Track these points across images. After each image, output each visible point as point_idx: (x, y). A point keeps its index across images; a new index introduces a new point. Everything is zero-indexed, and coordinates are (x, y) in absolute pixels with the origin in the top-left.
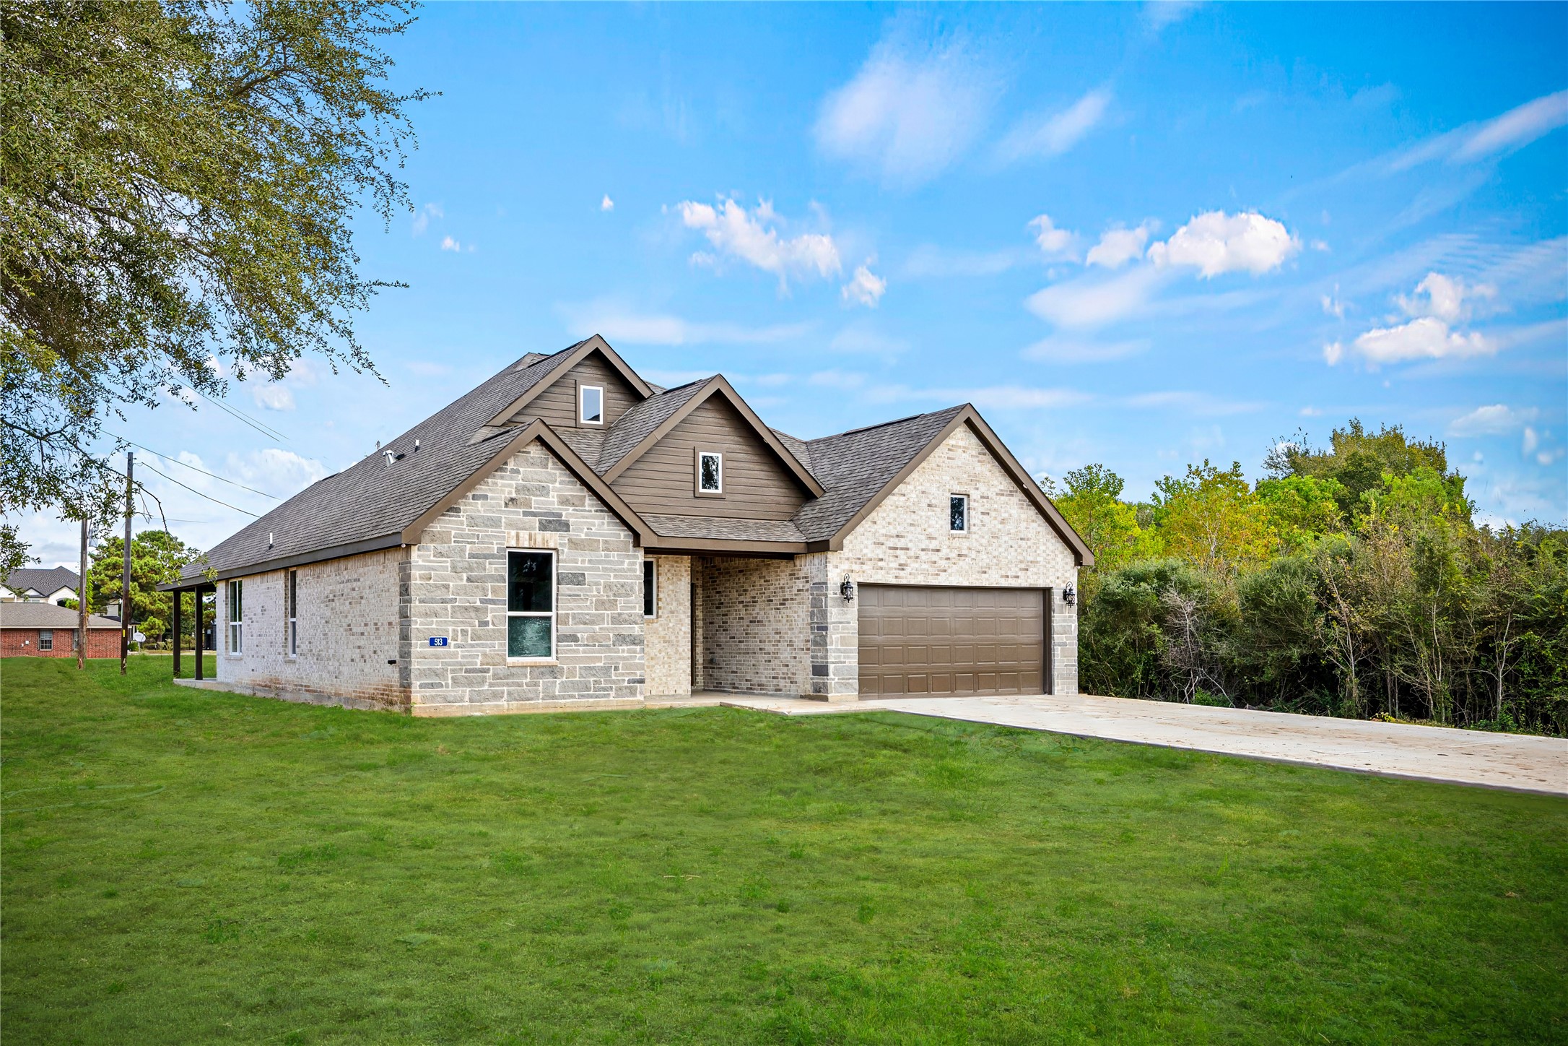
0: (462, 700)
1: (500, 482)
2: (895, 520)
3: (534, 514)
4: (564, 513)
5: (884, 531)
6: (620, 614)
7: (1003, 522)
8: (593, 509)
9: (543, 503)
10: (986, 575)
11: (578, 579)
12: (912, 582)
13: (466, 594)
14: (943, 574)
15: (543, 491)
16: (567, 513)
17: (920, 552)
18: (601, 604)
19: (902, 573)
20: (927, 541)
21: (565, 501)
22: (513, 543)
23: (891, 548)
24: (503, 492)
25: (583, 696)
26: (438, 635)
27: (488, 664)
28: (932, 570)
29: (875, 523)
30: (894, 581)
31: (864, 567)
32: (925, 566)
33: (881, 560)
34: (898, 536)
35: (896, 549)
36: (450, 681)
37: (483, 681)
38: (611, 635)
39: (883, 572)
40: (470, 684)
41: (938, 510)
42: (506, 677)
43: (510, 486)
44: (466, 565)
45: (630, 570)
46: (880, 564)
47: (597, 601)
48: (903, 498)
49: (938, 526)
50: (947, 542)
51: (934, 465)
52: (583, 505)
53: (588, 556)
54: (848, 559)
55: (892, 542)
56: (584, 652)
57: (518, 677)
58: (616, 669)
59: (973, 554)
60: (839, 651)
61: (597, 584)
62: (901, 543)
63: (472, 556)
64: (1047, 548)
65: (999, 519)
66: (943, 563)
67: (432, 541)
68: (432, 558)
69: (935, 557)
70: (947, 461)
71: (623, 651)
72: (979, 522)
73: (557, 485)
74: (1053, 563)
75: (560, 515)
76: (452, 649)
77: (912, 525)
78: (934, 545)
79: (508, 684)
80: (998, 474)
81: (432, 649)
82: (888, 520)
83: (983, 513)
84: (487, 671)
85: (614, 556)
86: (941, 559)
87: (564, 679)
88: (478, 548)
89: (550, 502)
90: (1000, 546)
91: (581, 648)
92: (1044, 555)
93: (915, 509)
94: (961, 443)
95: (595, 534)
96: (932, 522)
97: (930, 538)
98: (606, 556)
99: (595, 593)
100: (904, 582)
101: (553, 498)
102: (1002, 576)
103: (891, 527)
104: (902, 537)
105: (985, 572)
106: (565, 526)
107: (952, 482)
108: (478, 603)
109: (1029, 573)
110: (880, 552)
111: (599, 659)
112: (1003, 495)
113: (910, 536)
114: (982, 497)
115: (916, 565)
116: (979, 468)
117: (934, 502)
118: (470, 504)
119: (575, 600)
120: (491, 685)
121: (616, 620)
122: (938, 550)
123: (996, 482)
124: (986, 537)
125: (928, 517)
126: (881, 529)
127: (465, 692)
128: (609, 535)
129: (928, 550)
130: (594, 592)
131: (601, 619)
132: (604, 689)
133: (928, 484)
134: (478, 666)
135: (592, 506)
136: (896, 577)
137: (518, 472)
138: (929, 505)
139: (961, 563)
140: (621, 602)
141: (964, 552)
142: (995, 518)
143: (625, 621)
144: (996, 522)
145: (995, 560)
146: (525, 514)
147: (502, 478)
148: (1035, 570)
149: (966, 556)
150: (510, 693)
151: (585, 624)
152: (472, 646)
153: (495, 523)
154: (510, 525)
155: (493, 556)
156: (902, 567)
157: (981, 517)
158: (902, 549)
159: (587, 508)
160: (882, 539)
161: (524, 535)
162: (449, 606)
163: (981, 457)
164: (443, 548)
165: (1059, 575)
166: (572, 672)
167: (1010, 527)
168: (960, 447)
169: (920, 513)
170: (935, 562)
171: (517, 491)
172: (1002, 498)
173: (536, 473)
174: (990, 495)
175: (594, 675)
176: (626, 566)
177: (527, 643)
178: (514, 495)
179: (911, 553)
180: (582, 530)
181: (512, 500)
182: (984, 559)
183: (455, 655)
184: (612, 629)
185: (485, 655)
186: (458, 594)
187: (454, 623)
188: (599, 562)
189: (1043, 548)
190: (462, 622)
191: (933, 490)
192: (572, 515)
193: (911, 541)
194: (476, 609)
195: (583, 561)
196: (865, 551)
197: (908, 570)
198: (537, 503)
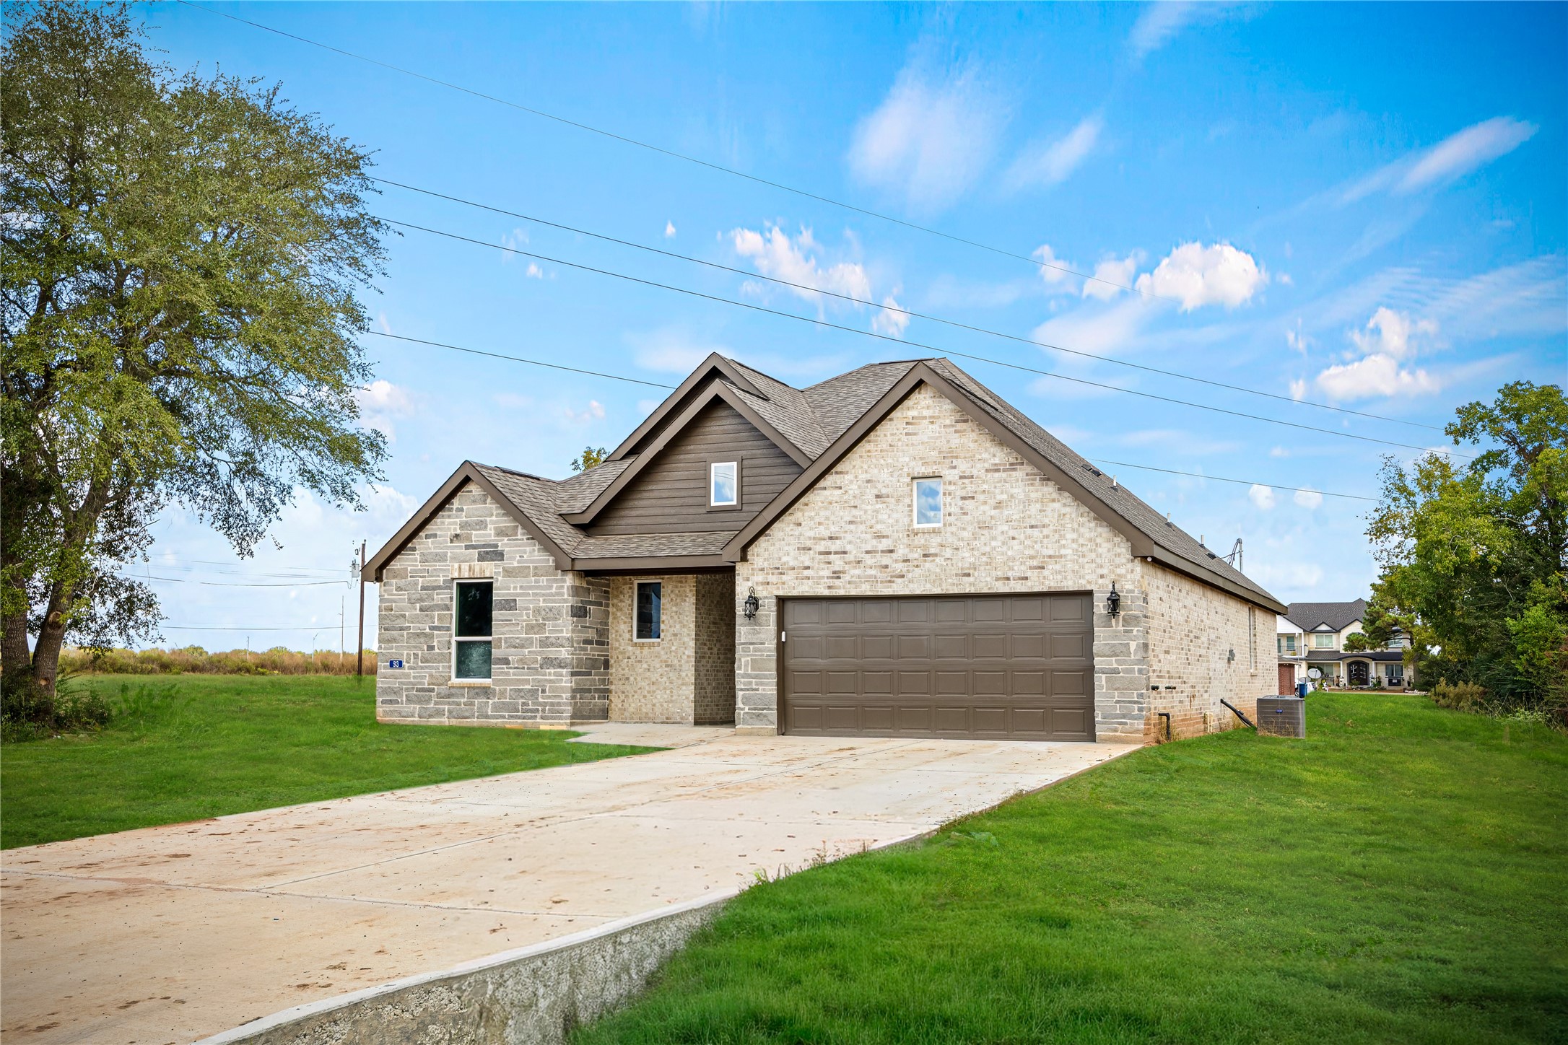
0: (413, 716)
1: (447, 520)
2: (827, 518)
3: (474, 547)
4: (500, 544)
5: (811, 534)
6: (547, 638)
7: (999, 505)
8: (525, 537)
9: (481, 536)
10: (971, 579)
11: (510, 605)
12: (853, 592)
13: (419, 622)
14: (899, 580)
15: (482, 525)
16: (503, 544)
17: (863, 555)
18: (530, 628)
19: (837, 582)
20: (874, 542)
21: (500, 533)
22: (456, 575)
23: (821, 553)
24: (449, 529)
25: (511, 717)
26: (396, 658)
27: (433, 684)
28: (882, 576)
29: (800, 525)
30: (826, 593)
31: (784, 578)
32: (873, 572)
33: (808, 568)
34: (831, 538)
35: (829, 553)
36: (404, 699)
37: (428, 700)
38: (539, 658)
39: (810, 582)
40: (420, 702)
41: (892, 500)
42: (449, 696)
43: (455, 523)
44: (418, 596)
45: (557, 594)
46: (806, 573)
47: (527, 625)
48: (839, 492)
49: (891, 521)
50: (906, 540)
51: (884, 446)
52: (516, 535)
53: (520, 582)
54: (762, 570)
55: (822, 546)
56: (514, 675)
57: (458, 697)
58: (543, 691)
59: (948, 552)
60: (749, 676)
61: (527, 609)
62: (836, 546)
63: (423, 588)
64: (1081, 535)
65: (992, 502)
66: (899, 567)
67: (395, 577)
68: (395, 592)
69: (886, 560)
70: (904, 438)
71: (550, 674)
72: (958, 510)
73: (494, 518)
74: (1093, 555)
75: (496, 546)
76: (407, 671)
77: (851, 522)
78: (885, 544)
79: (449, 703)
80: (988, 444)
81: (391, 671)
82: (817, 520)
83: (963, 498)
84: (433, 690)
85: (543, 581)
86: (896, 561)
87: (496, 700)
88: (429, 581)
89: (488, 535)
90: (994, 538)
91: (511, 671)
92: (1075, 546)
93: (857, 502)
94: (926, 413)
95: (527, 561)
96: (883, 516)
97: (880, 536)
98: (536, 581)
99: (525, 618)
100: (841, 592)
101: (491, 531)
102: (997, 579)
103: (822, 528)
104: (837, 538)
105: (969, 575)
106: (499, 556)
107: (913, 464)
108: (428, 630)
109: (1046, 572)
110: (806, 559)
111: (527, 681)
112: (998, 470)
113: (849, 537)
114: (961, 477)
115: (857, 572)
116: (956, 441)
117: (884, 491)
118: (422, 543)
119: (507, 625)
120: (436, 703)
121: (544, 643)
122: (891, 551)
123: (985, 456)
124: (970, 528)
125: (877, 511)
126: (808, 532)
127: (415, 708)
128: (539, 561)
129: (876, 552)
130: (523, 617)
131: (530, 642)
132: (531, 711)
133: (876, 471)
134: (426, 686)
135: (524, 534)
136: (829, 587)
137: (462, 510)
138: (878, 496)
139: (927, 565)
140: (549, 626)
141: (932, 551)
142: (985, 503)
143: (552, 645)
144: (986, 508)
145: (984, 559)
146: (467, 547)
147: (449, 517)
148: (1058, 567)
149: (936, 555)
150: (450, 712)
151: (516, 647)
152: (422, 668)
153: (441, 558)
154: (454, 559)
155: (439, 588)
156: (837, 575)
157: (960, 503)
158: (836, 553)
159: (519, 537)
160: (809, 543)
161: (465, 566)
162: (405, 632)
163: (960, 426)
164: (402, 582)
165: (1105, 571)
166: (502, 693)
167: (1013, 512)
168: (925, 418)
169: (864, 506)
170: (886, 567)
171: (462, 527)
172: (996, 475)
173: (476, 509)
174: (975, 472)
175: (522, 697)
176: (554, 590)
177: (473, 666)
178: (458, 532)
179: (849, 557)
180: (515, 558)
181: (457, 536)
182: (967, 557)
183: (408, 676)
184: (540, 652)
185: (431, 676)
186: (412, 623)
187: (408, 647)
188: (531, 588)
189: (1070, 536)
190: (415, 647)
191: (884, 475)
192: (506, 545)
193: (850, 542)
194: (425, 635)
195: (515, 588)
196: (784, 559)
197: (847, 577)
198: (477, 536)
